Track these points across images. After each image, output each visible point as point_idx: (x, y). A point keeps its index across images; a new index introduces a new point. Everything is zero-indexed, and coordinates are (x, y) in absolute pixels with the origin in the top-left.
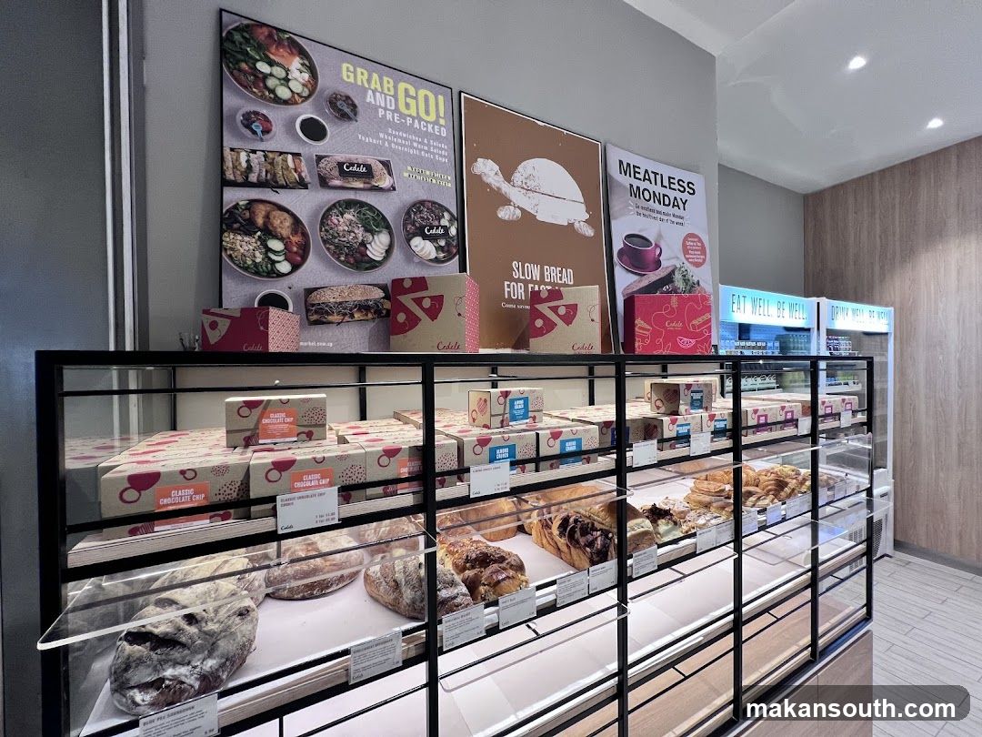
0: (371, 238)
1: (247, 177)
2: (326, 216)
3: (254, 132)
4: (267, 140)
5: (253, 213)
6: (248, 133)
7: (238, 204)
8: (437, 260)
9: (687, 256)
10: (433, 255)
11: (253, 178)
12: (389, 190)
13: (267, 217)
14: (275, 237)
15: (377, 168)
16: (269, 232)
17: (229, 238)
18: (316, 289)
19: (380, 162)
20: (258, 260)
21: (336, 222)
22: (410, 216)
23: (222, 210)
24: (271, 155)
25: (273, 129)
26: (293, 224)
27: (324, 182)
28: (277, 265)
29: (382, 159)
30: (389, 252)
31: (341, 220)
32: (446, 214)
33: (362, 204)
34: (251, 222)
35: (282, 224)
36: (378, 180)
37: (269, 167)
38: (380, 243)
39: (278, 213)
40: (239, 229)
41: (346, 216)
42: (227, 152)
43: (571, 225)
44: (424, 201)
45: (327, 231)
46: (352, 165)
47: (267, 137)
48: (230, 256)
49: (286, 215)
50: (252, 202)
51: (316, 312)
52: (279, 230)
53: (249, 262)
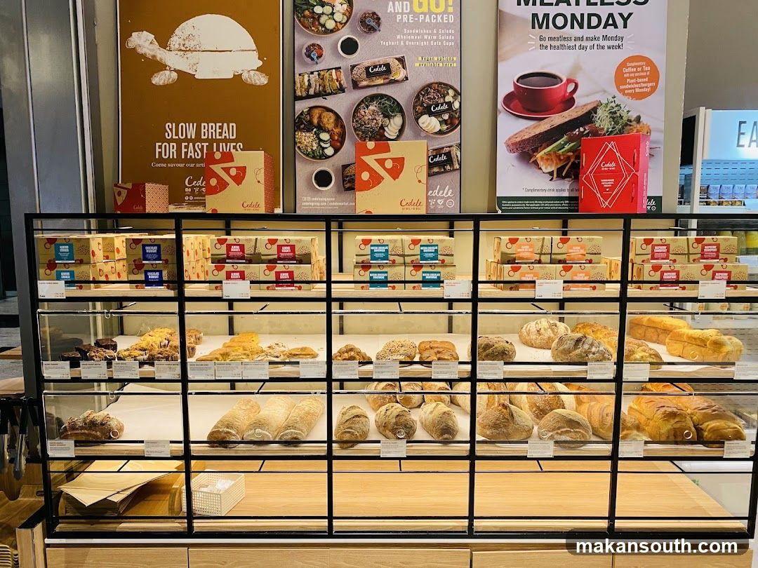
0: (388, 121)
1: (308, 92)
2: (357, 110)
3: (312, 59)
4: (320, 63)
5: (311, 117)
6: (308, 60)
7: (303, 111)
8: (440, 132)
9: (622, 87)
10: (438, 128)
11: (312, 92)
12: (403, 81)
13: (320, 117)
14: (325, 131)
15: (395, 65)
16: (321, 128)
17: (298, 134)
18: (349, 165)
19: (396, 59)
20: (314, 148)
21: (363, 113)
22: (419, 99)
23: (295, 116)
24: (322, 73)
25: (324, 53)
26: (335, 120)
27: (356, 85)
28: (325, 150)
29: (398, 56)
30: (401, 131)
31: (367, 111)
32: (450, 91)
33: (382, 96)
34: (310, 122)
35: (329, 121)
36: (395, 74)
37: (321, 81)
38: (395, 124)
39: (325, 113)
40: (303, 129)
41: (370, 107)
42: (297, 76)
43: (238, 77)
44: (432, 84)
45: (357, 121)
46: (375, 67)
47: (320, 60)
48: (299, 147)
49: (331, 114)
50: (311, 108)
51: (349, 182)
52: (327, 125)
53: (309, 150)
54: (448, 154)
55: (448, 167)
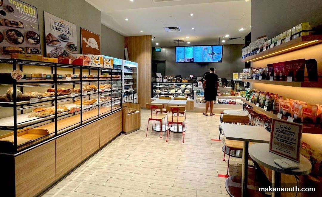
0: (18, 38)
2: (7, 32)
8: (35, 44)
10: (34, 42)
12: (22, 28)
18: (6, 47)
19: (20, 22)
22: (28, 34)
27: (6, 25)
30: (23, 41)
32: (36, 35)
33: (16, 30)
36: (20, 26)
38: (21, 39)
41: (12, 32)
43: (96, 48)
44: (31, 31)
45: (8, 35)
46: (13, 22)
51: (6, 52)
54: (37, 49)
55: (38, 53)
